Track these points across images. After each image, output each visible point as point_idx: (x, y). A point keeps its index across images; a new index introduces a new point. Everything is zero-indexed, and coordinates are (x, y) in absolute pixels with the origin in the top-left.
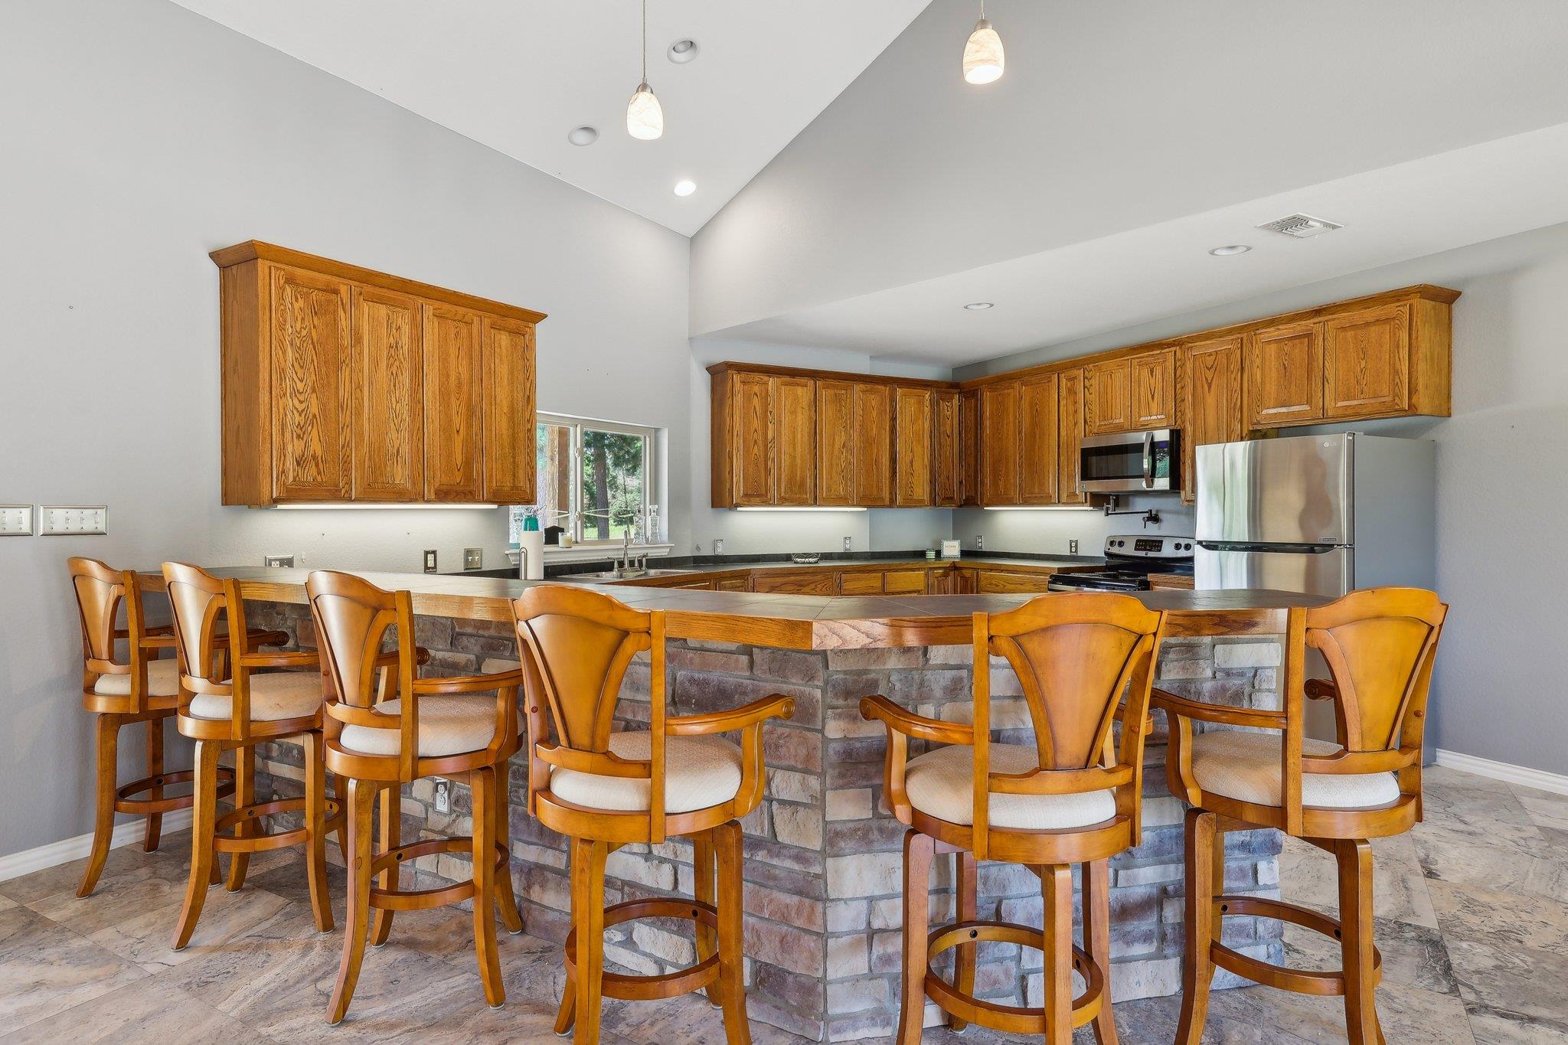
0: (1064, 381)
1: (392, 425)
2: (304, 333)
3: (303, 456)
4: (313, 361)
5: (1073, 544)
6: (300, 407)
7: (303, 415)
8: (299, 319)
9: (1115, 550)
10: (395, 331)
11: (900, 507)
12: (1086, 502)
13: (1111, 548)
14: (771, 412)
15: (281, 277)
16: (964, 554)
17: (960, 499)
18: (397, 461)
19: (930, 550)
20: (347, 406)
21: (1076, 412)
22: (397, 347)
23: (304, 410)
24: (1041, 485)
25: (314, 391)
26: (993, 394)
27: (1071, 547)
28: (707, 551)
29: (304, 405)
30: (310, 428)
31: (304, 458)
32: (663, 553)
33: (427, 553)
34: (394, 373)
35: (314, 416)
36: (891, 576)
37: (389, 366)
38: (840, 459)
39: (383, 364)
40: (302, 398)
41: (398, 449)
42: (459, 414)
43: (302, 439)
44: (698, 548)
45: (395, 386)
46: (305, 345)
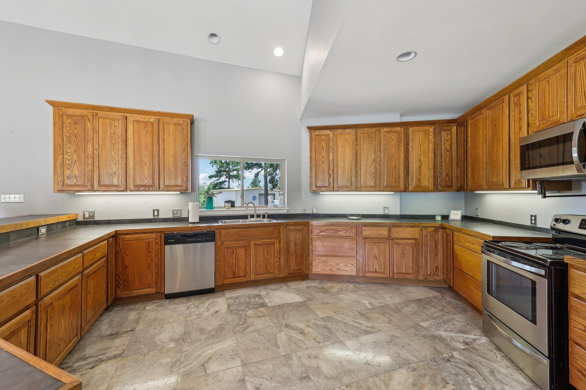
0: (512, 98)
1: (112, 163)
2: (71, 131)
3: (70, 175)
4: (75, 141)
5: (533, 218)
6: (69, 158)
7: (70, 161)
8: (69, 126)
9: (560, 226)
10: (114, 128)
11: (411, 191)
12: (529, 186)
13: (556, 224)
14: (331, 147)
15: (60, 112)
16: (465, 218)
17: (457, 187)
18: (115, 176)
19: (438, 215)
20: (90, 156)
21: (520, 119)
22: (114, 133)
23: (70, 159)
24: (498, 176)
25: (75, 152)
26: (472, 121)
27: (531, 220)
28: (309, 212)
29: (70, 157)
30: (73, 165)
31: (70, 176)
32: (284, 212)
33: (154, 210)
34: (113, 144)
35: (75, 161)
36: (393, 229)
37: (111, 141)
38: (371, 167)
39: (108, 141)
40: (69, 155)
41: (115, 171)
42: (146, 158)
43: (70, 169)
44: (305, 210)
45: (113, 148)
46: (71, 135)
